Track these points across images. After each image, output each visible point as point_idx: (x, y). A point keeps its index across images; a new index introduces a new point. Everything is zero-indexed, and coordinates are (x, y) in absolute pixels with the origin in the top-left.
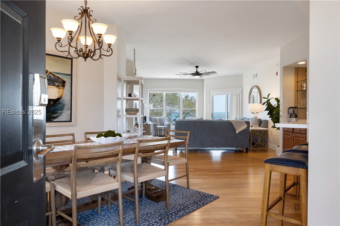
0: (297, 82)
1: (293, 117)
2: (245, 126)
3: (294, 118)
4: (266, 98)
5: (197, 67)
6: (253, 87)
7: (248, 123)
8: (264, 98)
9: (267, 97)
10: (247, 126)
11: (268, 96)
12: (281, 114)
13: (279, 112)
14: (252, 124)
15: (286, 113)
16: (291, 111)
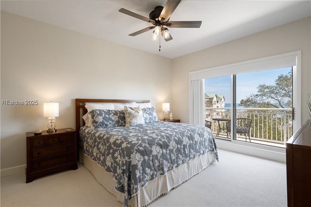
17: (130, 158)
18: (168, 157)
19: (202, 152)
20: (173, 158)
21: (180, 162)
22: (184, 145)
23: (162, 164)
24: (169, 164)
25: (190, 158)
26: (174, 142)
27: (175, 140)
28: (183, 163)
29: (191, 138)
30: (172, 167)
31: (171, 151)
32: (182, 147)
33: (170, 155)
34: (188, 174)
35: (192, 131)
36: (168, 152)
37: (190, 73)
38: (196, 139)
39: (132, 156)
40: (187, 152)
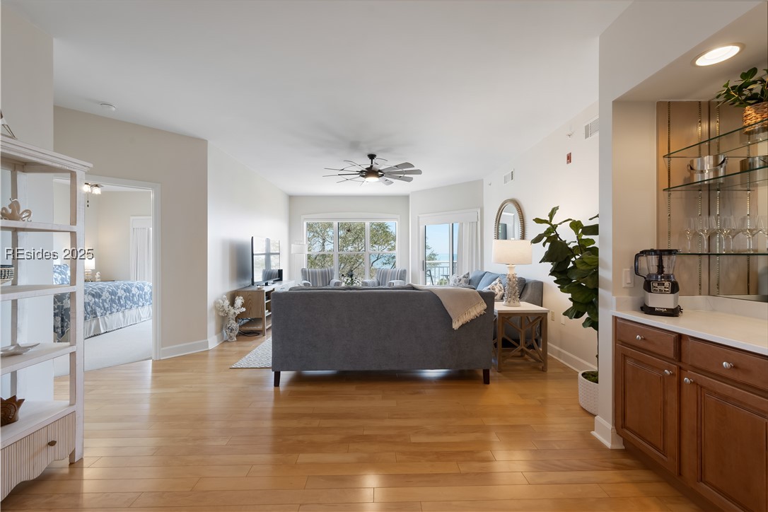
0: (669, 156)
1: (662, 288)
2: (481, 308)
3: (665, 292)
4: (545, 222)
5: (372, 157)
6: (505, 202)
7: (489, 298)
8: (538, 221)
9: (548, 219)
10: (485, 306)
11: (551, 215)
12: (605, 274)
13: (597, 268)
14: (501, 292)
15: (627, 271)
16: (650, 264)
17: (62, 303)
18: (101, 305)
19: (141, 304)
20: (106, 306)
21: (115, 310)
22: (119, 297)
23: (95, 310)
24: (102, 311)
25: (126, 309)
26: (108, 293)
27: (108, 291)
28: (118, 311)
29: (128, 290)
30: (106, 314)
31: (104, 301)
32: (117, 298)
33: (103, 303)
34: (124, 322)
35: (129, 284)
36: (101, 301)
37: (132, 218)
38: (133, 292)
39: (64, 301)
40: (122, 303)
